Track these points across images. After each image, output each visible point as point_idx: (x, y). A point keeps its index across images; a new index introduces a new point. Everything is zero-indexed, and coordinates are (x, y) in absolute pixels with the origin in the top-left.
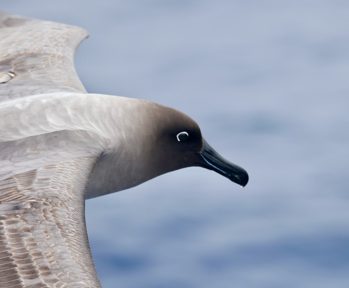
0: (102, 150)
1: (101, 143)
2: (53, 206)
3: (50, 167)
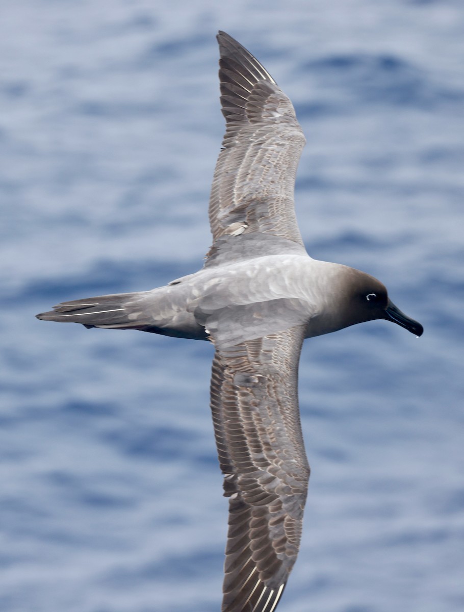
0: (310, 315)
1: (310, 310)
2: (275, 383)
3: (272, 337)
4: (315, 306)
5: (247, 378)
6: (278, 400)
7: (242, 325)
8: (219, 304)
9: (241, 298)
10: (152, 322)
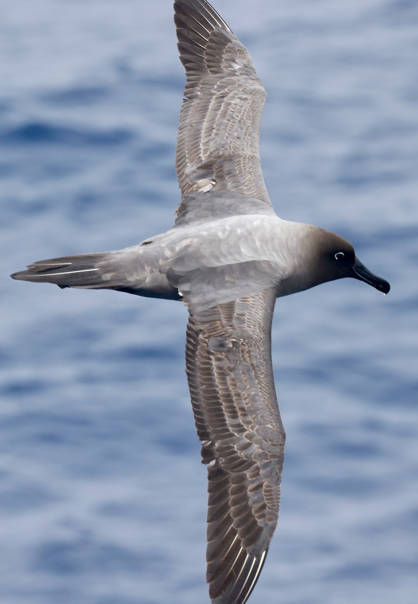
0: (281, 277)
1: (281, 272)
2: (249, 347)
3: (244, 300)
4: (286, 268)
5: (221, 343)
6: (252, 365)
7: (215, 287)
8: (191, 266)
9: (212, 260)
10: (126, 283)
